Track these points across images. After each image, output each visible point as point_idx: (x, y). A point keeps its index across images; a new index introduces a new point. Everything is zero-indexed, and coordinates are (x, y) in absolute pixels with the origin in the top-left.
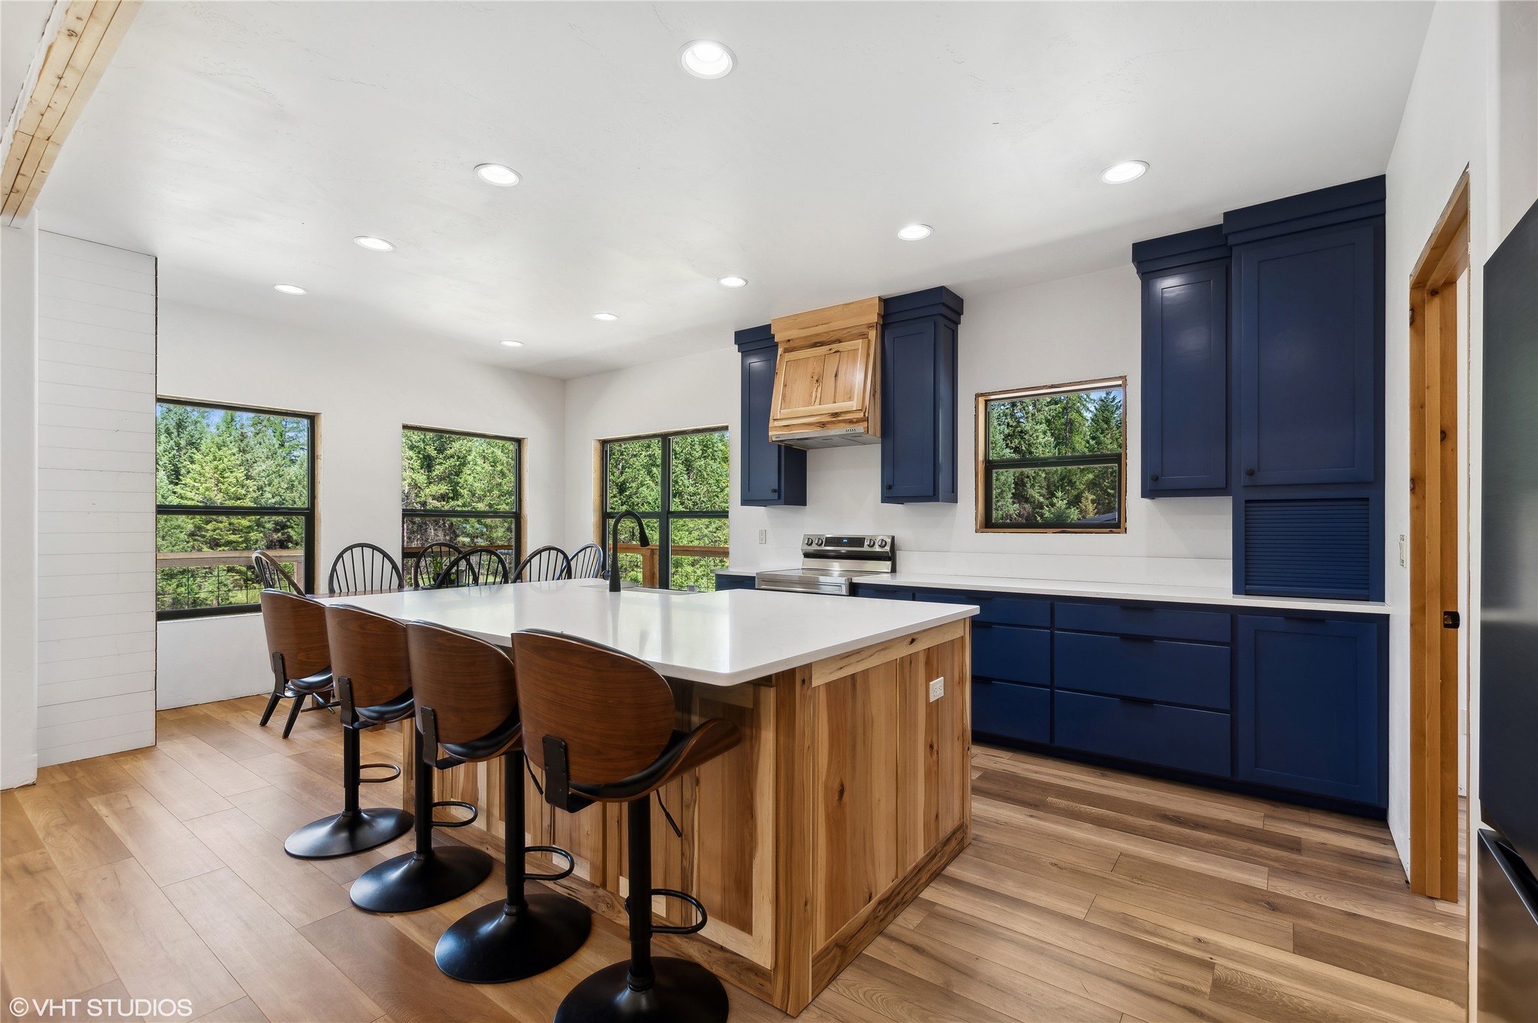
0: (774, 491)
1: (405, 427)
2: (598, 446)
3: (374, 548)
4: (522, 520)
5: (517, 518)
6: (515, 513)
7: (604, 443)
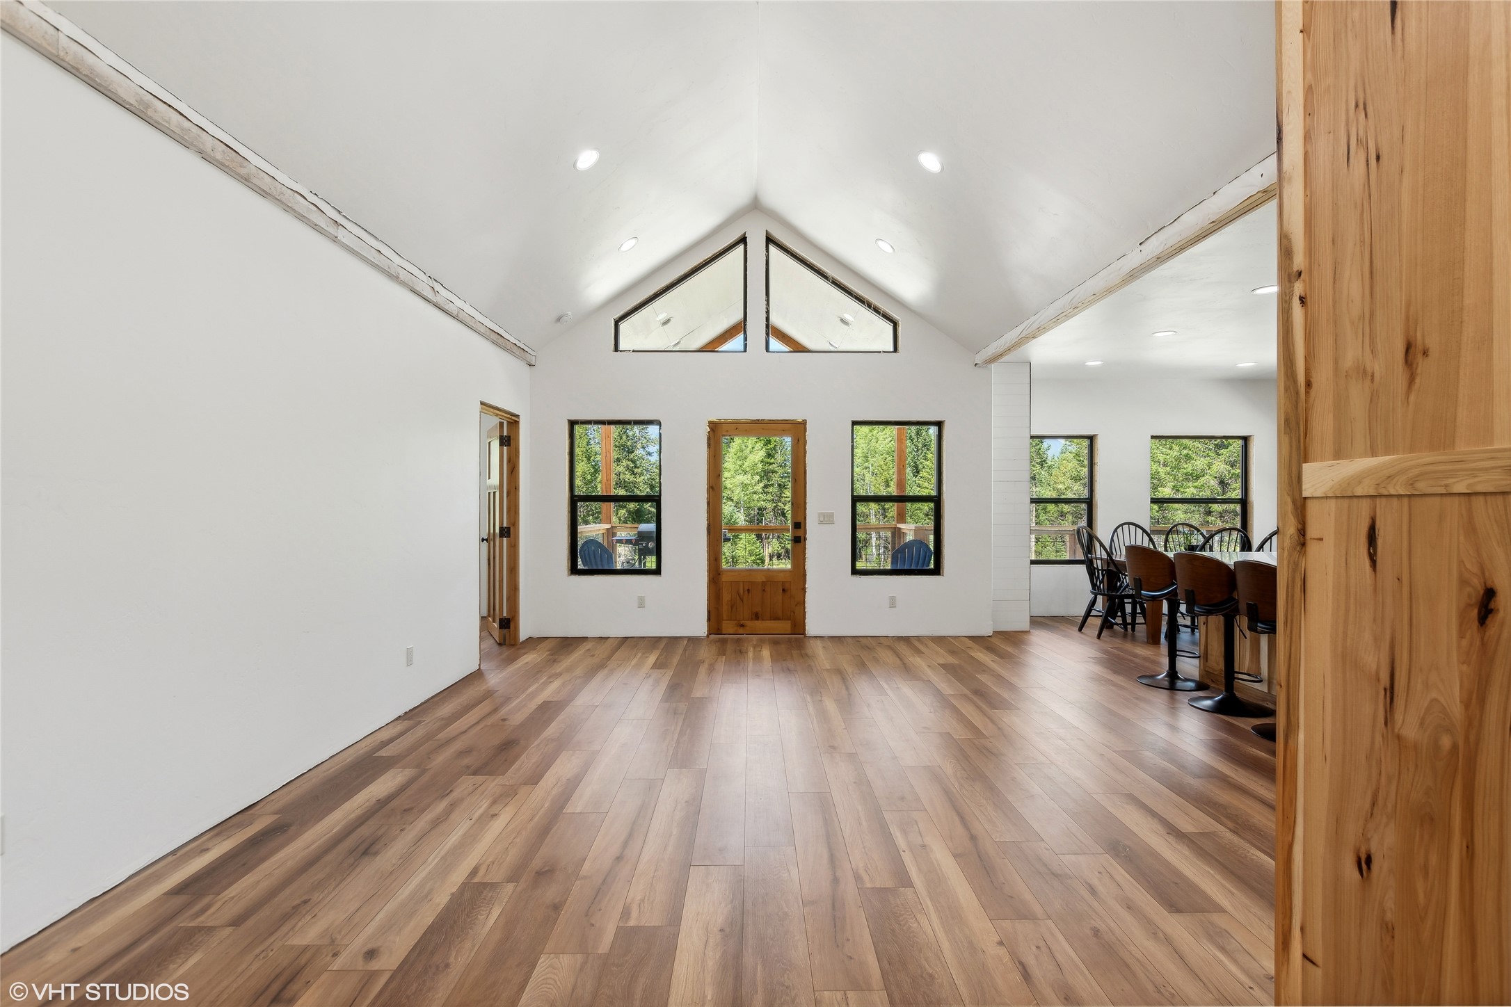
1: (1153, 437)
3: (1137, 526)
4: (1248, 505)
5: (1245, 504)
6: (1241, 499)
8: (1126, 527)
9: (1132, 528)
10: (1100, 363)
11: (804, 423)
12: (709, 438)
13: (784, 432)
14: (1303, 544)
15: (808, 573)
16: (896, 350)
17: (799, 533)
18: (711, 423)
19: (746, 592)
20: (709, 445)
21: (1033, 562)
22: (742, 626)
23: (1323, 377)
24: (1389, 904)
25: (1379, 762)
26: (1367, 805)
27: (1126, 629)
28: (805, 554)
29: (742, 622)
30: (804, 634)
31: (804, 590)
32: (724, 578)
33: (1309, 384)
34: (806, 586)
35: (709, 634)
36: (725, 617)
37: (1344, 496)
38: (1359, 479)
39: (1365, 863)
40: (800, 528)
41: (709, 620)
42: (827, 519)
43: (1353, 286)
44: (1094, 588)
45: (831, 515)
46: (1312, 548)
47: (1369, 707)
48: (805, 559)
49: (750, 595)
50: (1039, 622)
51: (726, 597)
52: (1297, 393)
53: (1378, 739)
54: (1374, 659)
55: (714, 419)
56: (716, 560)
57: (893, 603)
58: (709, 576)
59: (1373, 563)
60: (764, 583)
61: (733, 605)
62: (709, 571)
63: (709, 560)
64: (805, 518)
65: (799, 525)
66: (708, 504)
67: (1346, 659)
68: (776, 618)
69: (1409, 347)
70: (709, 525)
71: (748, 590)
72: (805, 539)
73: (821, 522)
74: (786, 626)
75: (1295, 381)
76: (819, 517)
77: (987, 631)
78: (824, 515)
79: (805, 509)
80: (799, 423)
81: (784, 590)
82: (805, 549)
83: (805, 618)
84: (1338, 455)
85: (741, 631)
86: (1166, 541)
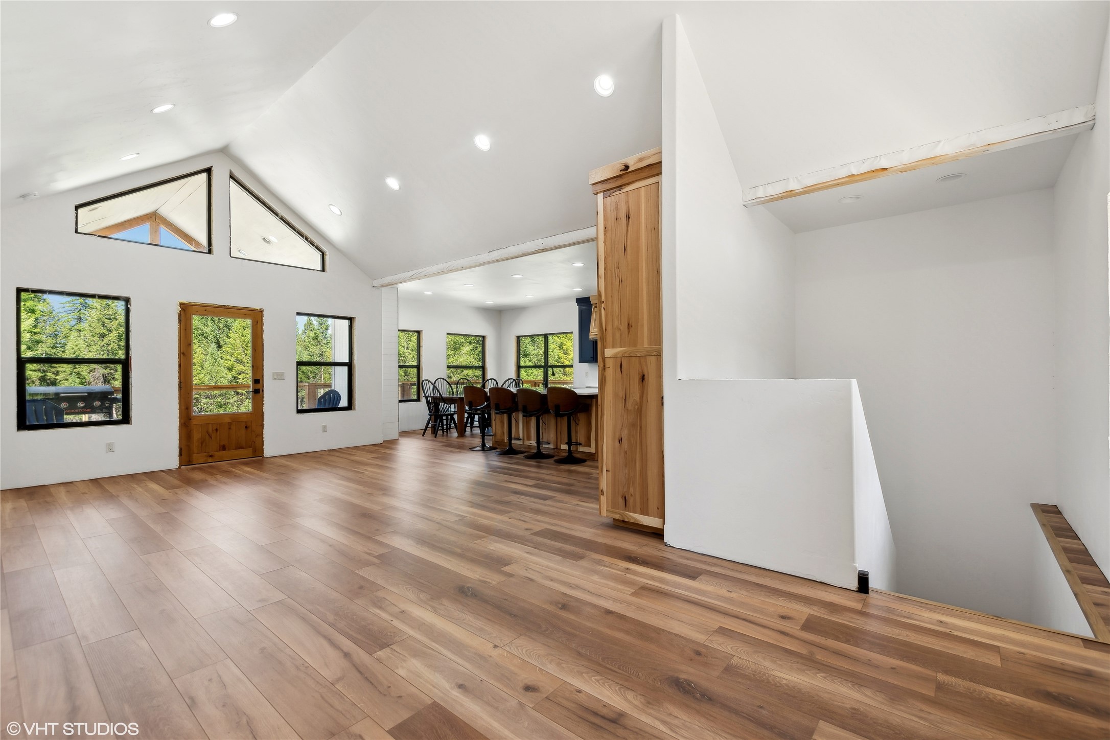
0: (591, 357)
1: (447, 334)
2: (516, 338)
5: (483, 368)
7: (518, 337)
8: (439, 380)
9: (442, 380)
10: (431, 293)
11: (261, 311)
12: (180, 316)
13: (245, 316)
14: (605, 369)
15: (265, 414)
16: (323, 270)
17: (258, 386)
18: (181, 304)
19: (215, 431)
20: (180, 321)
21: (400, 401)
22: (211, 456)
23: (609, 328)
24: (626, 447)
25: (623, 417)
26: (621, 427)
27: (443, 433)
28: (263, 401)
29: (210, 454)
30: (262, 456)
31: (262, 425)
32: (194, 422)
33: (606, 330)
34: (264, 423)
35: (181, 465)
36: (195, 450)
37: (615, 357)
38: (618, 353)
39: (620, 441)
40: (259, 383)
41: (180, 454)
42: (279, 377)
43: (616, 308)
44: (430, 412)
45: (282, 374)
46: (607, 370)
47: (621, 405)
48: (263, 404)
49: (218, 432)
50: (404, 434)
51: (196, 436)
52: (603, 332)
53: (623, 411)
54: (622, 394)
55: (185, 301)
56: (187, 409)
57: (325, 429)
58: (180, 422)
59: (621, 372)
60: (230, 424)
61: (202, 442)
62: (181, 418)
63: (180, 409)
64: (263, 376)
65: (258, 381)
66: (180, 366)
67: (616, 395)
68: (241, 448)
69: (628, 325)
70: (180, 383)
71: (217, 430)
72: (263, 391)
73: (275, 379)
74: (248, 452)
75: (602, 328)
76: (273, 376)
77: (380, 441)
78: (277, 374)
79: (263, 370)
80: (257, 311)
81: (246, 427)
82: (263, 397)
83: (263, 445)
84: (613, 347)
85: (210, 460)
86: (457, 387)
